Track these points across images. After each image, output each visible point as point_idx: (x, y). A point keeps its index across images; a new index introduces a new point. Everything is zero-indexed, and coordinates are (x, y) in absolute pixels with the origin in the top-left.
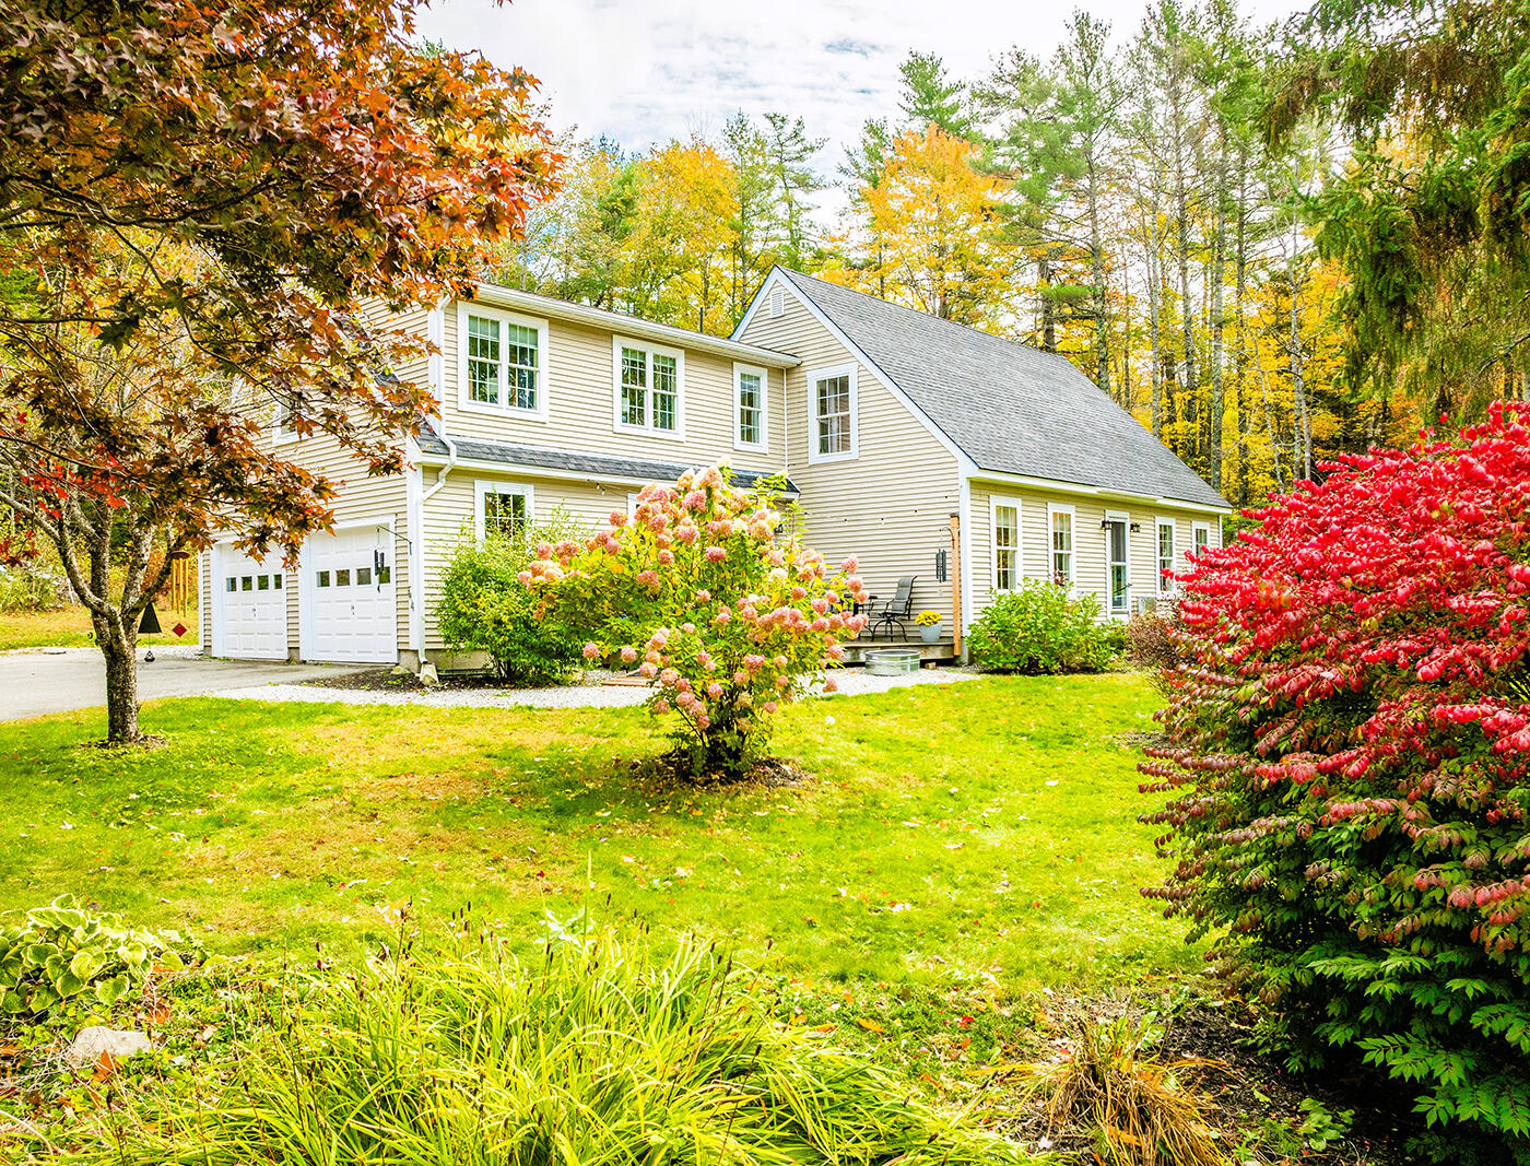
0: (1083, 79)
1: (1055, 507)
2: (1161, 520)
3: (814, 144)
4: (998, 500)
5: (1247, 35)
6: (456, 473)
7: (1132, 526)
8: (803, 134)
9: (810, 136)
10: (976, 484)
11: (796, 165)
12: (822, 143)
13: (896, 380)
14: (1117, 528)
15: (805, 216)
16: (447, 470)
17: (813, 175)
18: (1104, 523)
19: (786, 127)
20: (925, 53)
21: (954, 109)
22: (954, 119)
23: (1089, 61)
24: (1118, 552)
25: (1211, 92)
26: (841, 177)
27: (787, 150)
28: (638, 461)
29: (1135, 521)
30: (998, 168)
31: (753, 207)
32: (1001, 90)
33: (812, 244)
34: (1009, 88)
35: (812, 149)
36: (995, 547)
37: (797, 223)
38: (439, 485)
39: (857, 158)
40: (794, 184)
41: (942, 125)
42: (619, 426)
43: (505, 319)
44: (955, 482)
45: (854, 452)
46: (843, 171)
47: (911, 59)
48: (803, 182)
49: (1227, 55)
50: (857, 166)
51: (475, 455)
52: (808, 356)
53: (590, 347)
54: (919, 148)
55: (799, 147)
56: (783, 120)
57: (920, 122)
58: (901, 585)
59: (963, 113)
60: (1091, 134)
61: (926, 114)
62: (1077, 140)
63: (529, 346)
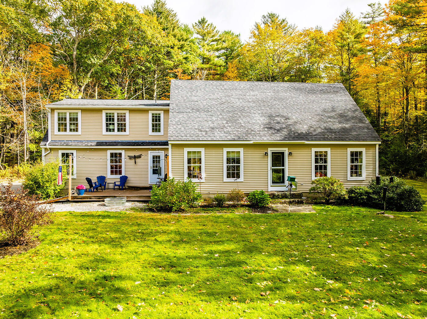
1: (228, 149)
2: (316, 149)
4: (188, 149)
6: (53, 149)
7: (290, 153)
10: (174, 145)
16: (48, 149)
18: (266, 153)
28: (111, 141)
29: (292, 151)
36: (186, 165)
38: (49, 152)
42: (105, 133)
43: (68, 112)
53: (95, 114)
63: (75, 117)
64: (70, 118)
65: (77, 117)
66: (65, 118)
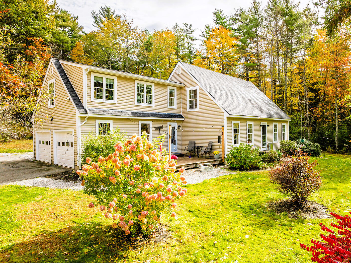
0: (255, 15)
1: (248, 122)
2: (274, 123)
3: (194, 30)
4: (234, 122)
5: (292, 5)
6: (90, 118)
7: (267, 126)
8: (192, 28)
9: (193, 28)
10: (228, 118)
11: (190, 35)
12: (196, 29)
13: (208, 91)
14: (264, 127)
15: (192, 46)
16: (87, 118)
17: (194, 37)
18: (261, 125)
19: (188, 26)
20: (218, 10)
21: (225, 22)
22: (225, 24)
23: (256, 11)
24: (264, 132)
25: (284, 19)
26: (200, 38)
27: (188, 31)
28: (142, 112)
29: (268, 124)
30: (235, 36)
31: (180, 44)
32: (237, 18)
33: (194, 53)
34: (239, 17)
35: (194, 31)
36: (233, 134)
37: (190, 48)
38: (85, 122)
39: (204, 33)
40: (190, 39)
41: (223, 26)
42: (137, 103)
43: (105, 77)
44: (223, 118)
45: (198, 109)
46: (201, 36)
47: (216, 11)
48: (192, 39)
49: (288, 10)
50: (204, 35)
51: (95, 113)
52: (187, 84)
53: (129, 83)
54: (218, 31)
55: (191, 31)
56: (187, 25)
57: (218, 25)
58: (209, 143)
59: (228, 23)
60: (257, 28)
61: (219, 23)
62: (254, 30)
63: (111, 84)
64: (107, 84)
65: (113, 84)
66: (102, 84)
